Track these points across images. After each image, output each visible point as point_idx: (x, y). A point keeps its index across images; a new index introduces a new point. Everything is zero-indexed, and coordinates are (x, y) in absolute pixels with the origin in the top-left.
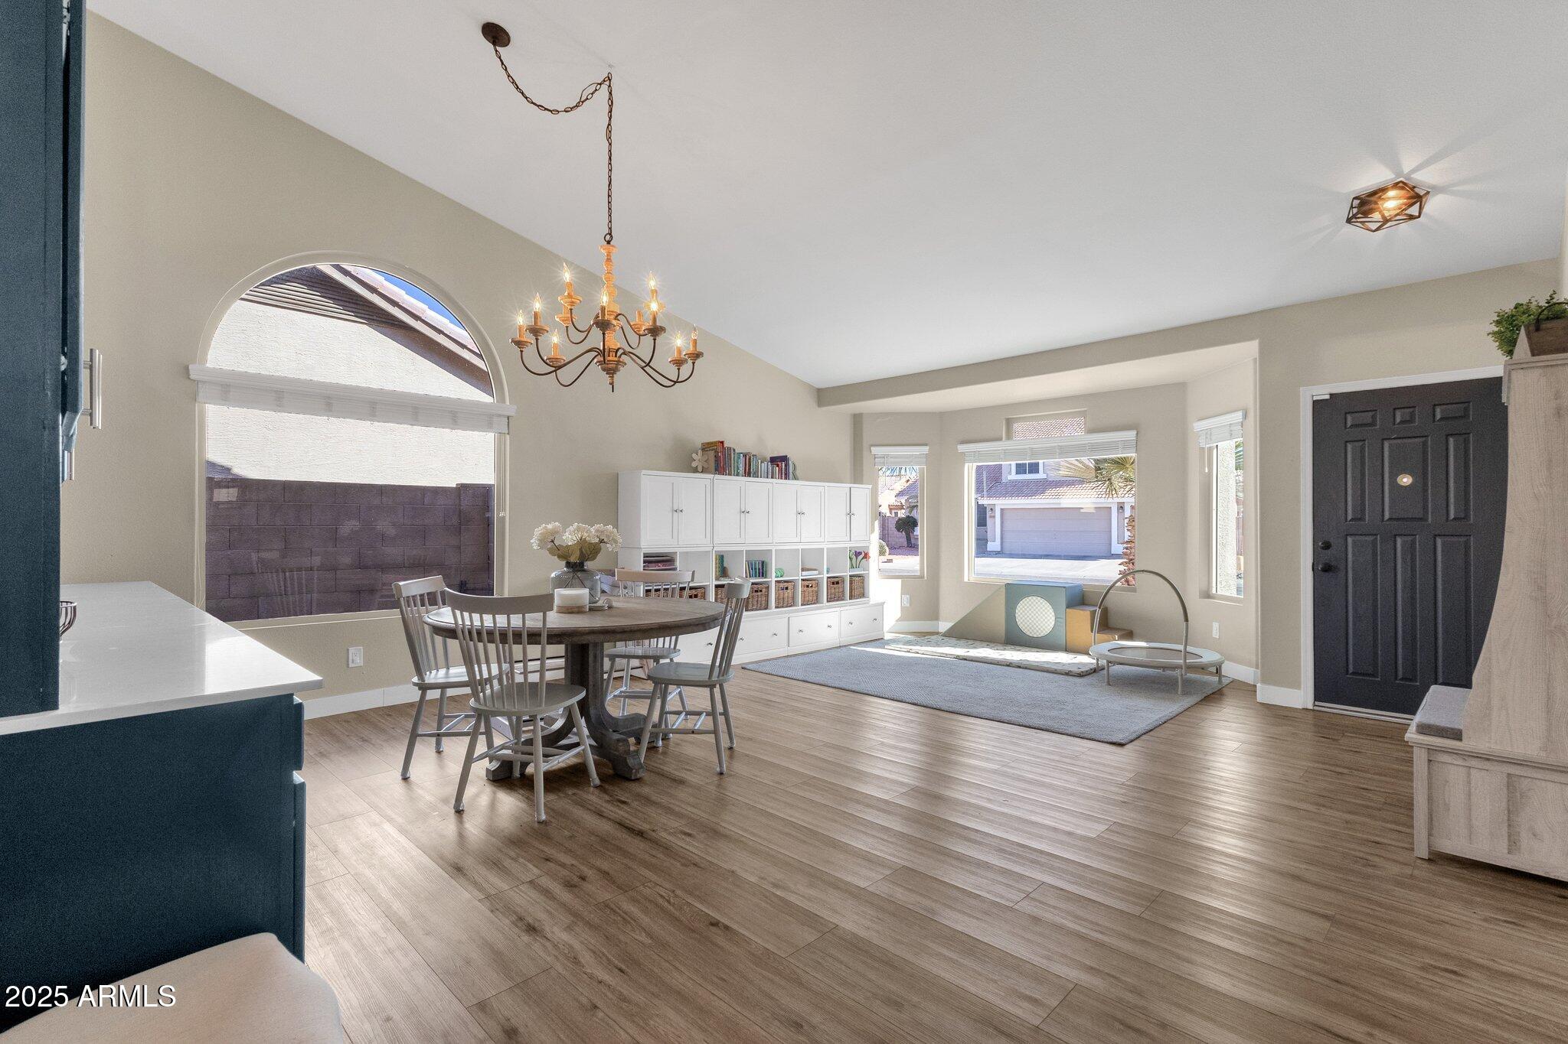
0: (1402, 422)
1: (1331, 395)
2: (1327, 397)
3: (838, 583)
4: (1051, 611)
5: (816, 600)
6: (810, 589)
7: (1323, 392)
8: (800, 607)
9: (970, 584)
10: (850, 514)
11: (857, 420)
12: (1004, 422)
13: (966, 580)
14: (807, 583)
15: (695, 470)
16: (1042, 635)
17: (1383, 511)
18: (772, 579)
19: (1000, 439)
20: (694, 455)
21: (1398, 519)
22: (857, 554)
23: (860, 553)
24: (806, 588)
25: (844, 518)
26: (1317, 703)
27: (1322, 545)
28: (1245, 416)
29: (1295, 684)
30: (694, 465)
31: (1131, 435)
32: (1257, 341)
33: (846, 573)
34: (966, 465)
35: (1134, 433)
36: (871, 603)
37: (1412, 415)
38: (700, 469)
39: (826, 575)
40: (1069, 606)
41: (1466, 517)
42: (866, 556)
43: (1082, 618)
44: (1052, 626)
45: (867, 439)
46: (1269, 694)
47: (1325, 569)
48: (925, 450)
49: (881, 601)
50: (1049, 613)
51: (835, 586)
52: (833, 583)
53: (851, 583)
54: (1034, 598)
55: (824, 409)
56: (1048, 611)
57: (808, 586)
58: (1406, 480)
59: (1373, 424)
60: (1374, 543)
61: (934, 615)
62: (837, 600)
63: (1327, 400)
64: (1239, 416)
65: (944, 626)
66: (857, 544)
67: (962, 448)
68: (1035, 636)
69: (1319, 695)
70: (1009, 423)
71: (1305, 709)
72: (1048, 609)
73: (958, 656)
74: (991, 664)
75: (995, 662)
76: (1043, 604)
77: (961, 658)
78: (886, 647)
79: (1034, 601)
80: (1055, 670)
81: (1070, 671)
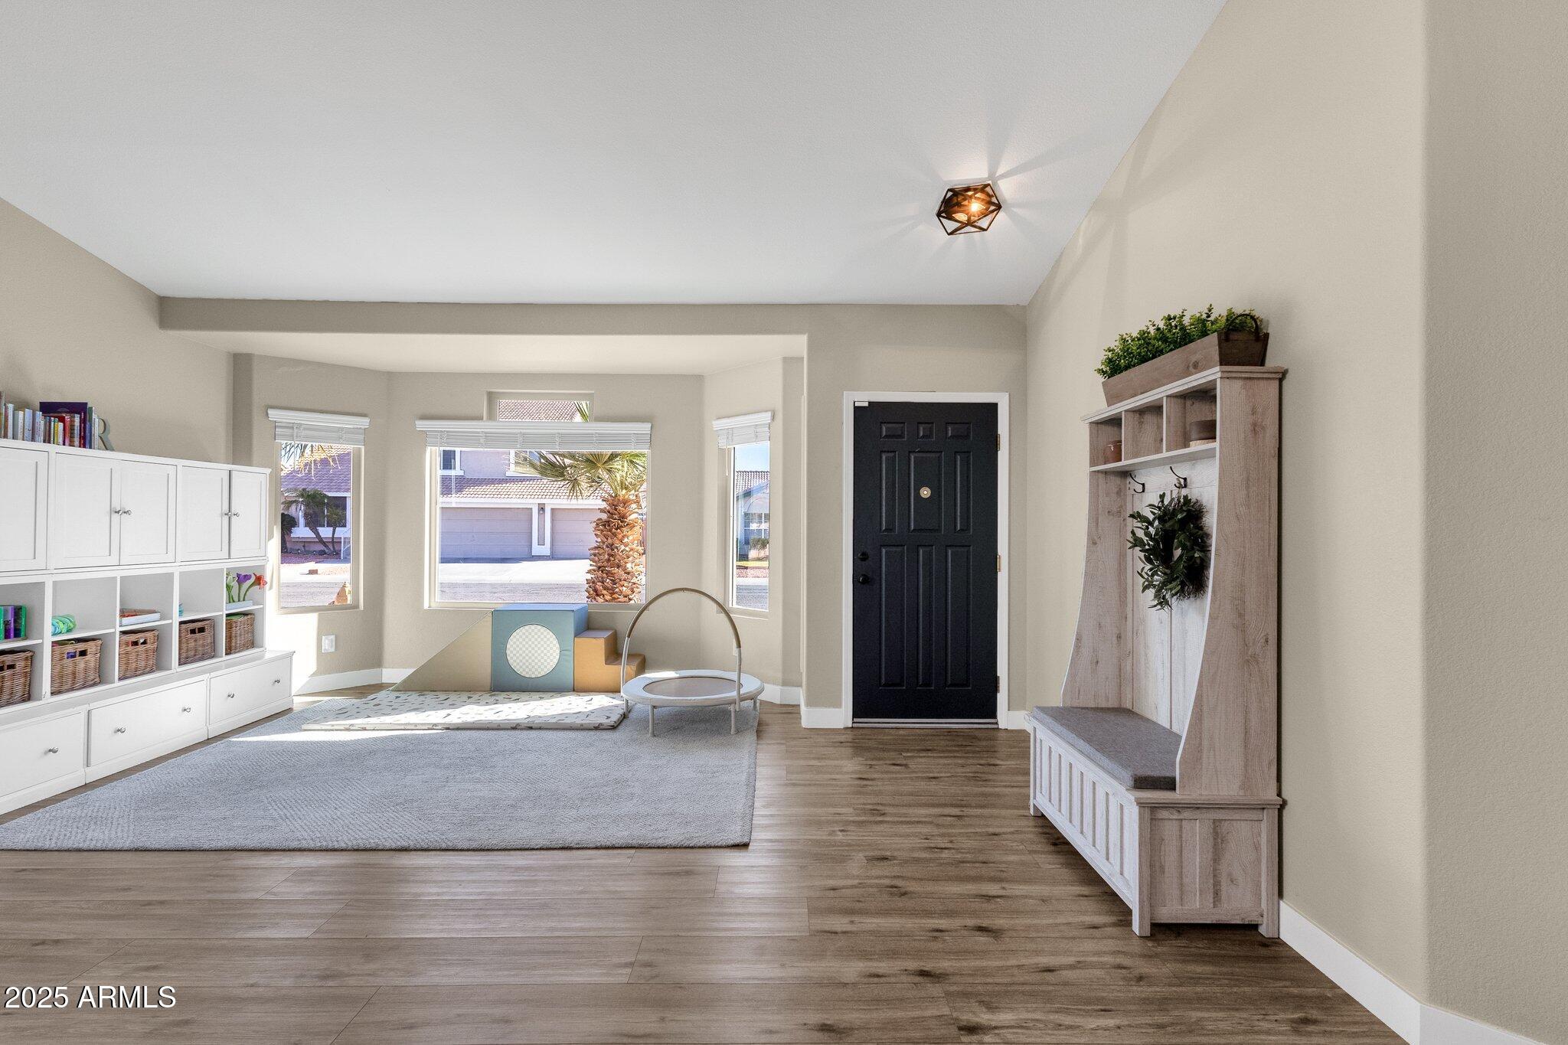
0: (923, 437)
1: (870, 403)
2: (866, 404)
3: (202, 630)
4: (555, 642)
5: (156, 664)
6: (141, 648)
7: (864, 398)
8: (118, 684)
9: (432, 612)
10: (229, 514)
11: (241, 365)
12: (485, 397)
13: (426, 606)
14: (133, 638)
16: (543, 673)
17: (909, 523)
18: (46, 638)
19: (480, 418)
21: (921, 530)
22: (241, 579)
23: (247, 577)
24: (130, 648)
25: (218, 523)
26: (855, 720)
27: (861, 557)
28: (773, 418)
29: (836, 703)
31: (646, 428)
32: (808, 335)
33: (218, 609)
34: (428, 449)
35: (649, 425)
36: (268, 656)
37: (931, 429)
39: (176, 619)
40: (577, 634)
41: (968, 529)
42: (259, 580)
43: (595, 646)
44: (556, 661)
45: (259, 397)
46: (811, 718)
47: (863, 581)
48: (364, 422)
49: (288, 649)
50: (551, 645)
51: (198, 635)
52: (193, 631)
53: (229, 626)
54: (533, 627)
55: (171, 333)
56: (551, 642)
57: (135, 643)
58: (925, 493)
59: (901, 436)
60: (902, 553)
61: (374, 658)
62: (202, 659)
63: (864, 407)
64: (766, 417)
66: (243, 558)
67: (422, 425)
68: (533, 676)
69: (860, 710)
70: (492, 397)
71: (846, 728)
72: (551, 639)
73: (435, 725)
74: (488, 729)
75: (495, 726)
76: (545, 633)
77: (440, 727)
78: (304, 727)
79: (533, 630)
80: (582, 725)
81: (601, 724)
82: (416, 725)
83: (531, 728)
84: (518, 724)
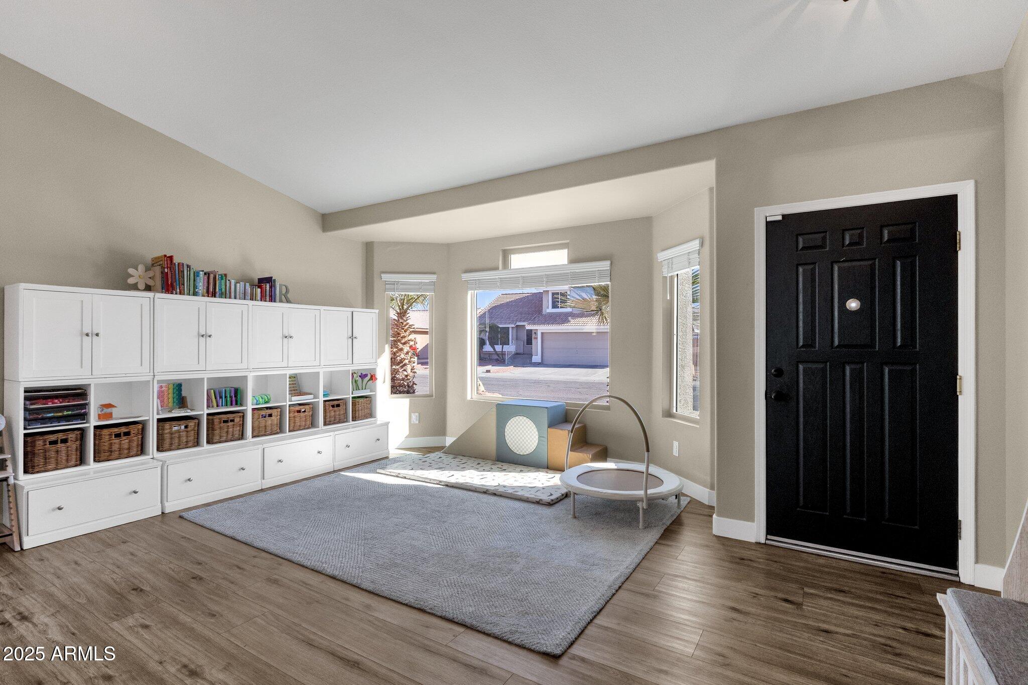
0: (850, 244)
1: (784, 216)
2: (780, 218)
3: (338, 406)
4: (535, 430)
5: (313, 424)
6: (302, 414)
7: (776, 213)
8: (288, 434)
9: (473, 403)
10: (352, 337)
11: (369, 247)
12: (501, 253)
13: (469, 398)
14: (298, 408)
15: (135, 287)
16: (527, 453)
17: (833, 337)
18: (249, 406)
19: (496, 269)
20: (131, 271)
21: (845, 346)
22: (363, 376)
23: (366, 375)
24: (296, 414)
25: (346, 343)
26: (769, 537)
27: (774, 373)
28: (702, 244)
29: (749, 516)
30: (131, 281)
31: (605, 265)
32: (715, 160)
33: (347, 393)
34: (470, 293)
35: (608, 263)
36: (378, 423)
37: (861, 236)
38: (141, 286)
39: (321, 399)
40: (551, 425)
41: (912, 344)
42: (373, 378)
43: (563, 436)
44: (536, 444)
45: (378, 265)
46: (723, 526)
47: (777, 398)
48: (433, 278)
49: (387, 420)
50: (533, 432)
51: (336, 408)
52: (333, 406)
53: (354, 404)
54: (521, 418)
55: (329, 234)
56: (533, 430)
57: (299, 411)
58: (853, 304)
59: (823, 246)
60: (824, 370)
61: (442, 431)
62: (339, 422)
63: (779, 221)
64: (695, 244)
65: (449, 441)
66: (361, 363)
67: (466, 277)
68: (525, 454)
69: (771, 529)
70: (506, 254)
71: (759, 543)
72: (533, 428)
73: (440, 482)
74: (470, 490)
75: (473, 489)
76: (529, 423)
77: (443, 484)
78: (378, 471)
79: (521, 420)
80: (528, 498)
81: (541, 500)
82: (430, 479)
83: (495, 494)
84: (487, 490)
